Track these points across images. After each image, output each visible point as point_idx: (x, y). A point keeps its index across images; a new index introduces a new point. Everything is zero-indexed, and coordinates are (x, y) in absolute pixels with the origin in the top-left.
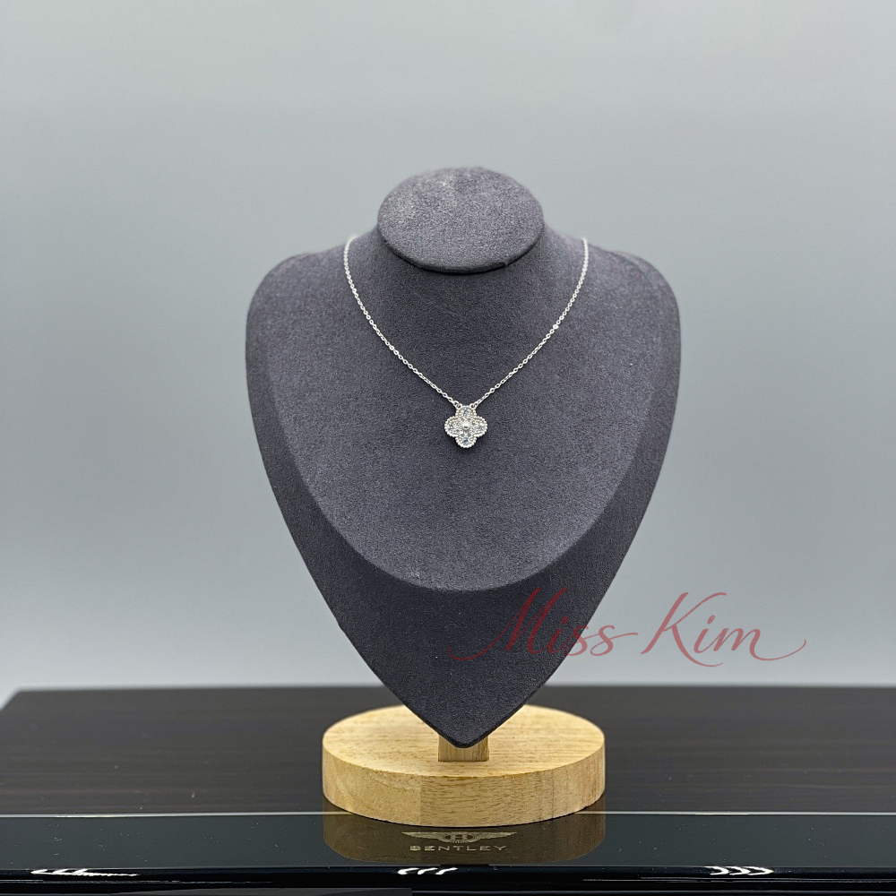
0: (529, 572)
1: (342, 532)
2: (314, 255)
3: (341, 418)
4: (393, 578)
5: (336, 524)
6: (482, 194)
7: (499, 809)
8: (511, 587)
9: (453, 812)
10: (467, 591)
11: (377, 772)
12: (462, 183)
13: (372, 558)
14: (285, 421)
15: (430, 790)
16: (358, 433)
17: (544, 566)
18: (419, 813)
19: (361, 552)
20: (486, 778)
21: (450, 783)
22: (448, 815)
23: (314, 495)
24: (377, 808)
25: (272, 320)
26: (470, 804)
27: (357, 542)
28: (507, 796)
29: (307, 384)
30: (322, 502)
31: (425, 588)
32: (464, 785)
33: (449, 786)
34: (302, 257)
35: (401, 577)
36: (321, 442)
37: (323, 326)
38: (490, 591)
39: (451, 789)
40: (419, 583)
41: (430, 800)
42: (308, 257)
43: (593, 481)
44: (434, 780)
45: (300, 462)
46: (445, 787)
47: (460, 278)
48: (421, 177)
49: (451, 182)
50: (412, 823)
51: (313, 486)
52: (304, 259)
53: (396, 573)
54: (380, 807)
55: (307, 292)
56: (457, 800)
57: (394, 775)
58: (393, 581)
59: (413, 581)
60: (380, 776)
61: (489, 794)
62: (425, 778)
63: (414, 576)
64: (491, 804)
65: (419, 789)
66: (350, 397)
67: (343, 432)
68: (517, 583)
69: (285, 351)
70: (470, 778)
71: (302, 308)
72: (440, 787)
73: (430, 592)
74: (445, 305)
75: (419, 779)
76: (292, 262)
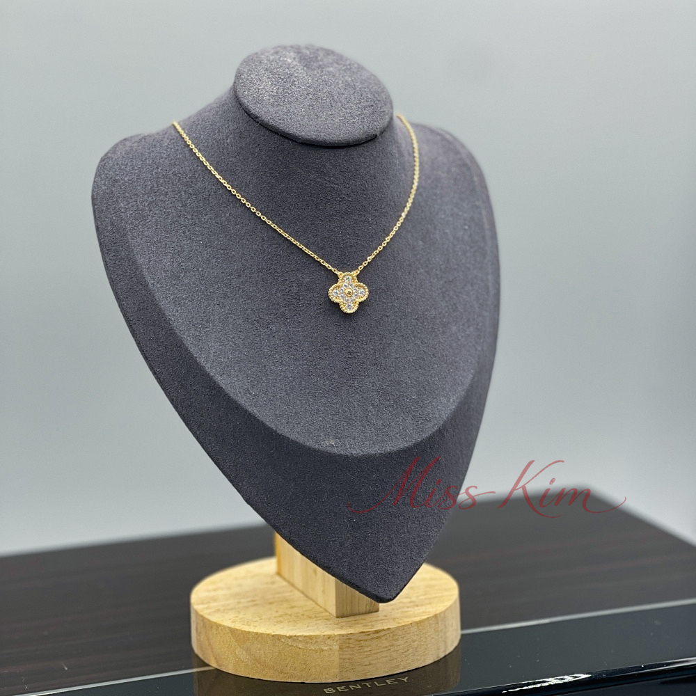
0: (430, 429)
1: (250, 409)
2: (150, 136)
3: (226, 296)
4: (309, 449)
5: (242, 401)
6: (328, 69)
7: (409, 655)
8: (416, 445)
9: (370, 664)
10: (381, 454)
11: (290, 637)
12: (305, 59)
13: (285, 430)
14: (163, 304)
15: (348, 647)
16: (247, 310)
17: (442, 422)
18: (337, 670)
19: (272, 426)
20: (398, 628)
21: (366, 637)
22: (366, 668)
23: (212, 374)
24: (292, 671)
25: (125, 203)
26: (385, 654)
27: (267, 417)
28: (414, 641)
29: (179, 265)
30: (223, 381)
31: (340, 455)
32: (378, 638)
33: (366, 640)
34: (137, 139)
35: (316, 447)
36: (208, 321)
37: (184, 206)
38: (400, 451)
39: (368, 643)
40: (335, 451)
41: (348, 656)
42: (144, 138)
43: (463, 339)
44: (352, 637)
45: (189, 342)
46: (362, 642)
47: (339, 151)
48: (262, 54)
49: (294, 59)
50: (330, 681)
51: (209, 365)
52: (141, 140)
53: (310, 443)
54: (295, 669)
55: (156, 173)
56: (373, 652)
57: (310, 637)
58: (310, 452)
59: (329, 449)
60: (294, 640)
61: (400, 642)
62: (343, 636)
63: (329, 444)
64: (402, 651)
65: (337, 647)
66: (231, 274)
67: (230, 310)
68: (422, 442)
69: (146, 233)
70: (384, 630)
71: (156, 188)
72: (357, 643)
73: (346, 458)
74: (327, 178)
75: (337, 638)
76: (128, 144)
